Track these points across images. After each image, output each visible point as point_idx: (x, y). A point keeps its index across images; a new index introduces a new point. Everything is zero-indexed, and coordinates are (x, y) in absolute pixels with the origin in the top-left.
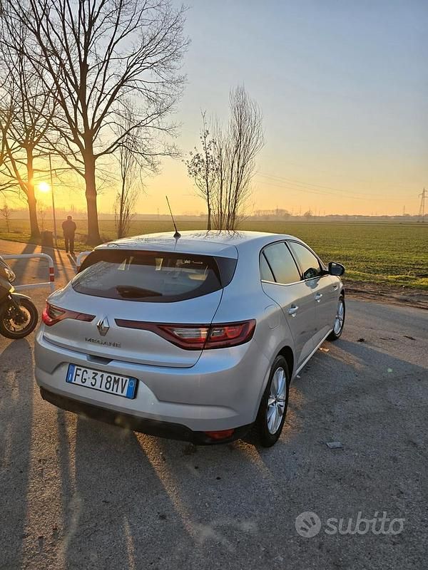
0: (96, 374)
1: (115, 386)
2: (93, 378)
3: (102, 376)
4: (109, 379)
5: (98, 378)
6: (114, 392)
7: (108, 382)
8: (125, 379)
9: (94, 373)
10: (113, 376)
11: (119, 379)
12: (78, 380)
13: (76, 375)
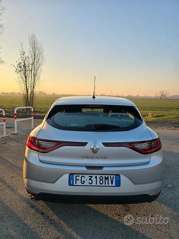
0: (92, 177)
1: (107, 181)
2: (90, 179)
3: (96, 177)
4: (101, 178)
5: (93, 179)
6: (107, 185)
7: (101, 180)
8: (112, 176)
9: (89, 177)
10: (104, 176)
11: (108, 177)
12: (79, 183)
13: (76, 180)
